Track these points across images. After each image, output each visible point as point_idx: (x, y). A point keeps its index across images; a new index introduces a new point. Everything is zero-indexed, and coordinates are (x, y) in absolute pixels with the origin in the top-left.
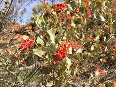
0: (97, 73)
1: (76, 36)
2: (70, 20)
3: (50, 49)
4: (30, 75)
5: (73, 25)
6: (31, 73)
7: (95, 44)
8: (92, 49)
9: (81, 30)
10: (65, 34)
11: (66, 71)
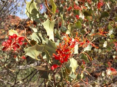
0: (109, 72)
1: (85, 30)
2: (78, 11)
3: (48, 47)
4: (31, 74)
5: (82, 16)
6: (32, 72)
7: (109, 40)
8: (105, 45)
9: (91, 23)
10: (69, 28)
11: (70, 75)
